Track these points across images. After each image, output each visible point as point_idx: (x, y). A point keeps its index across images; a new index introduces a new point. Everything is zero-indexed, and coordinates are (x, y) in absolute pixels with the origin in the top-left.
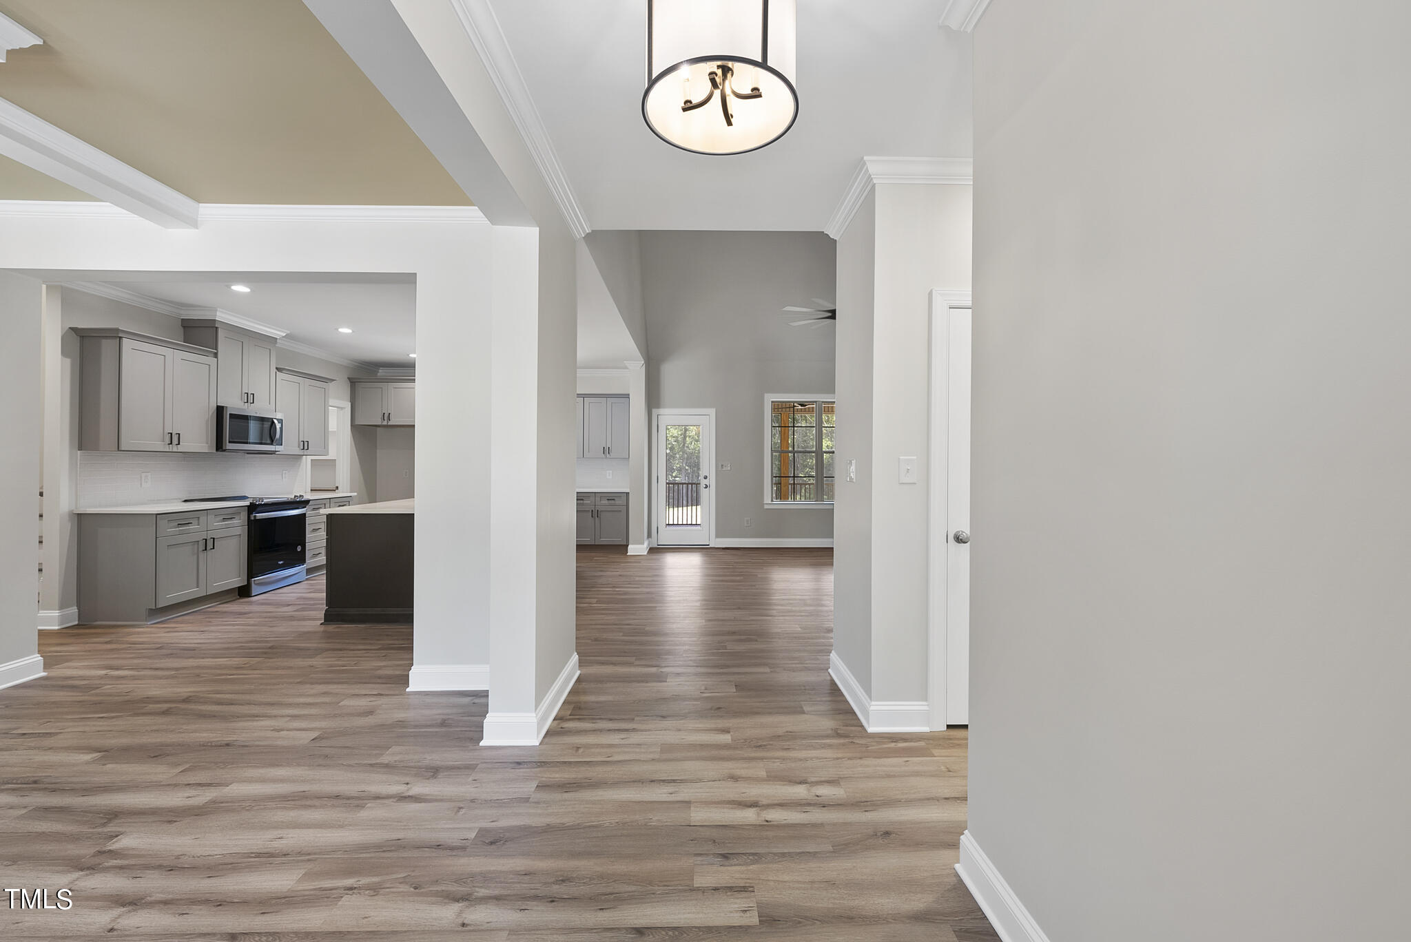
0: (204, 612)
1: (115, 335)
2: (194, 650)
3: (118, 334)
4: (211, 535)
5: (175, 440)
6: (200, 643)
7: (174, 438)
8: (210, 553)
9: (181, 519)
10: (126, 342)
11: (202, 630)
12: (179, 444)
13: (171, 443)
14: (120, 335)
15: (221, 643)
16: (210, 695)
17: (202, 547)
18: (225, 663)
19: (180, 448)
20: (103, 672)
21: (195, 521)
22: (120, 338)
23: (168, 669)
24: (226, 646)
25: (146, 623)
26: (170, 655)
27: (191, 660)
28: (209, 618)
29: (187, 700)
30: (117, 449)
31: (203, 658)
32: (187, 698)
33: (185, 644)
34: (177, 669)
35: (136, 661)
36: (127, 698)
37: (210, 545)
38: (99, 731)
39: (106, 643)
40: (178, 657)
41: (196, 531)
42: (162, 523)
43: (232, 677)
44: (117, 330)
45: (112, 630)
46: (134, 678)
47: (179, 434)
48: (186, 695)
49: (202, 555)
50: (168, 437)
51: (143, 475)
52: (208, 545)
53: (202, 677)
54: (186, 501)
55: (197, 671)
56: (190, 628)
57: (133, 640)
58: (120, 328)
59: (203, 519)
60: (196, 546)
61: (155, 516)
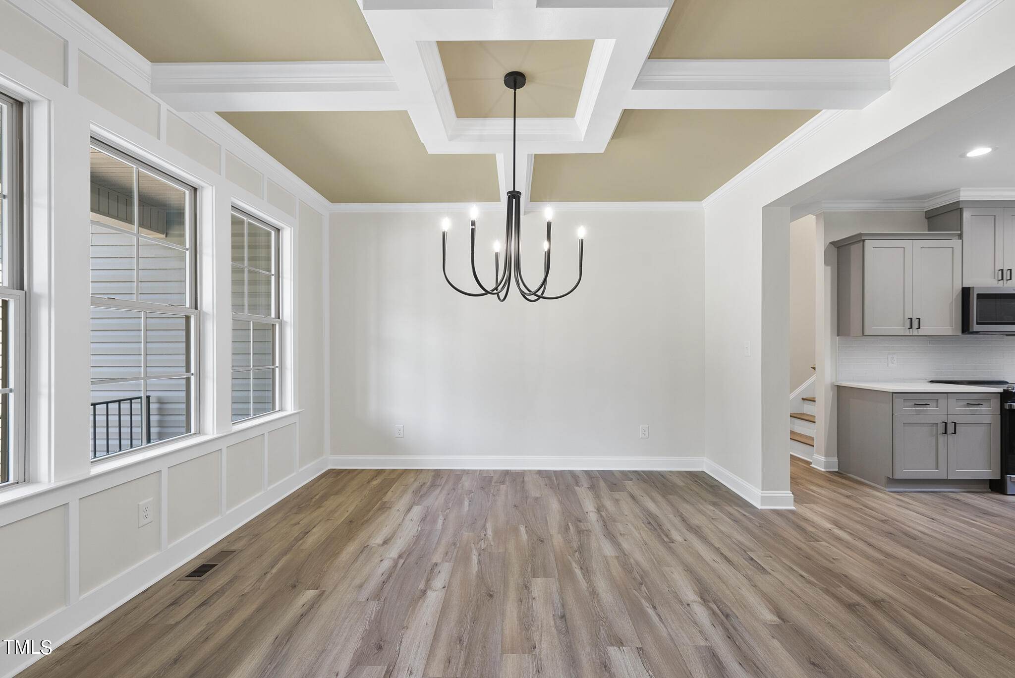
0: (945, 496)
1: (859, 240)
2: (915, 539)
3: (861, 238)
4: (951, 419)
5: (915, 324)
6: (924, 533)
7: (914, 323)
8: (951, 438)
9: (919, 400)
10: (868, 243)
11: (934, 517)
12: (919, 328)
13: (911, 328)
14: (863, 239)
15: (947, 544)
16: (905, 613)
17: (941, 429)
18: (942, 575)
19: (921, 332)
20: (828, 525)
21: (932, 404)
22: (864, 241)
23: (880, 550)
24: (953, 550)
25: (885, 489)
26: (889, 535)
27: (906, 551)
28: (947, 505)
29: (877, 603)
30: (862, 335)
31: (919, 554)
32: (879, 601)
33: (909, 527)
34: (888, 555)
35: (859, 527)
36: (830, 566)
37: (950, 429)
38: (792, 591)
39: (848, 497)
40: (894, 540)
41: (935, 413)
42: (898, 401)
43: (941, 600)
44: (860, 235)
45: (856, 486)
46: (848, 545)
47: (919, 319)
48: (881, 595)
49: (942, 439)
50: (908, 322)
51: (890, 356)
52: (948, 428)
53: (908, 580)
54: (932, 382)
55: (907, 570)
56: (921, 510)
57: (868, 502)
58: (862, 232)
59: (943, 402)
60: (934, 428)
61: (891, 394)
